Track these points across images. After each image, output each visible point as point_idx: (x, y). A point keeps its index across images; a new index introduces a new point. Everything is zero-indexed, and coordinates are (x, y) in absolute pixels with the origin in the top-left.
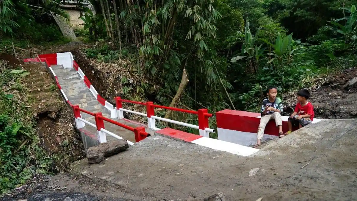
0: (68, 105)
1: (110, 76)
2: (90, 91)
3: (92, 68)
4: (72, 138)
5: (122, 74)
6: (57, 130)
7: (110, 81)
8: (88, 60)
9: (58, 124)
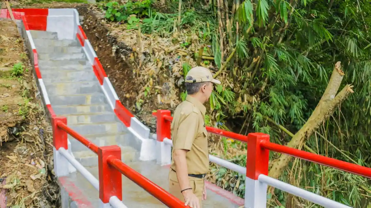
0: (48, 113)
1: (150, 61)
2: (101, 91)
3: (114, 40)
4: (36, 200)
5: (176, 61)
6: (4, 175)
7: (147, 73)
8: (109, 25)
9: (10, 157)
